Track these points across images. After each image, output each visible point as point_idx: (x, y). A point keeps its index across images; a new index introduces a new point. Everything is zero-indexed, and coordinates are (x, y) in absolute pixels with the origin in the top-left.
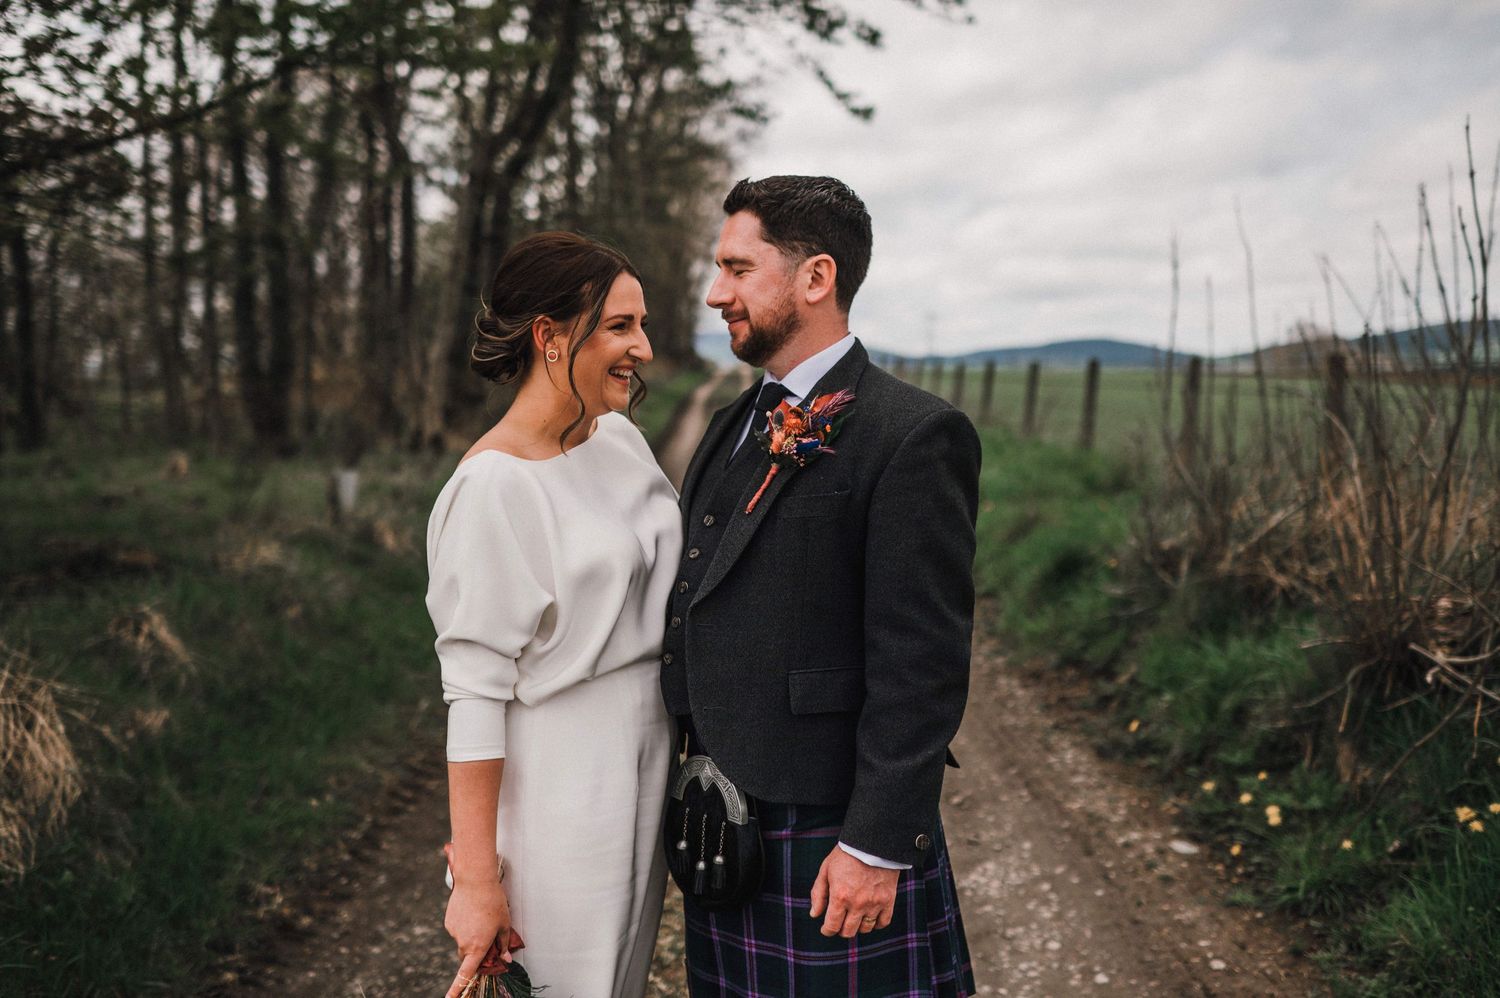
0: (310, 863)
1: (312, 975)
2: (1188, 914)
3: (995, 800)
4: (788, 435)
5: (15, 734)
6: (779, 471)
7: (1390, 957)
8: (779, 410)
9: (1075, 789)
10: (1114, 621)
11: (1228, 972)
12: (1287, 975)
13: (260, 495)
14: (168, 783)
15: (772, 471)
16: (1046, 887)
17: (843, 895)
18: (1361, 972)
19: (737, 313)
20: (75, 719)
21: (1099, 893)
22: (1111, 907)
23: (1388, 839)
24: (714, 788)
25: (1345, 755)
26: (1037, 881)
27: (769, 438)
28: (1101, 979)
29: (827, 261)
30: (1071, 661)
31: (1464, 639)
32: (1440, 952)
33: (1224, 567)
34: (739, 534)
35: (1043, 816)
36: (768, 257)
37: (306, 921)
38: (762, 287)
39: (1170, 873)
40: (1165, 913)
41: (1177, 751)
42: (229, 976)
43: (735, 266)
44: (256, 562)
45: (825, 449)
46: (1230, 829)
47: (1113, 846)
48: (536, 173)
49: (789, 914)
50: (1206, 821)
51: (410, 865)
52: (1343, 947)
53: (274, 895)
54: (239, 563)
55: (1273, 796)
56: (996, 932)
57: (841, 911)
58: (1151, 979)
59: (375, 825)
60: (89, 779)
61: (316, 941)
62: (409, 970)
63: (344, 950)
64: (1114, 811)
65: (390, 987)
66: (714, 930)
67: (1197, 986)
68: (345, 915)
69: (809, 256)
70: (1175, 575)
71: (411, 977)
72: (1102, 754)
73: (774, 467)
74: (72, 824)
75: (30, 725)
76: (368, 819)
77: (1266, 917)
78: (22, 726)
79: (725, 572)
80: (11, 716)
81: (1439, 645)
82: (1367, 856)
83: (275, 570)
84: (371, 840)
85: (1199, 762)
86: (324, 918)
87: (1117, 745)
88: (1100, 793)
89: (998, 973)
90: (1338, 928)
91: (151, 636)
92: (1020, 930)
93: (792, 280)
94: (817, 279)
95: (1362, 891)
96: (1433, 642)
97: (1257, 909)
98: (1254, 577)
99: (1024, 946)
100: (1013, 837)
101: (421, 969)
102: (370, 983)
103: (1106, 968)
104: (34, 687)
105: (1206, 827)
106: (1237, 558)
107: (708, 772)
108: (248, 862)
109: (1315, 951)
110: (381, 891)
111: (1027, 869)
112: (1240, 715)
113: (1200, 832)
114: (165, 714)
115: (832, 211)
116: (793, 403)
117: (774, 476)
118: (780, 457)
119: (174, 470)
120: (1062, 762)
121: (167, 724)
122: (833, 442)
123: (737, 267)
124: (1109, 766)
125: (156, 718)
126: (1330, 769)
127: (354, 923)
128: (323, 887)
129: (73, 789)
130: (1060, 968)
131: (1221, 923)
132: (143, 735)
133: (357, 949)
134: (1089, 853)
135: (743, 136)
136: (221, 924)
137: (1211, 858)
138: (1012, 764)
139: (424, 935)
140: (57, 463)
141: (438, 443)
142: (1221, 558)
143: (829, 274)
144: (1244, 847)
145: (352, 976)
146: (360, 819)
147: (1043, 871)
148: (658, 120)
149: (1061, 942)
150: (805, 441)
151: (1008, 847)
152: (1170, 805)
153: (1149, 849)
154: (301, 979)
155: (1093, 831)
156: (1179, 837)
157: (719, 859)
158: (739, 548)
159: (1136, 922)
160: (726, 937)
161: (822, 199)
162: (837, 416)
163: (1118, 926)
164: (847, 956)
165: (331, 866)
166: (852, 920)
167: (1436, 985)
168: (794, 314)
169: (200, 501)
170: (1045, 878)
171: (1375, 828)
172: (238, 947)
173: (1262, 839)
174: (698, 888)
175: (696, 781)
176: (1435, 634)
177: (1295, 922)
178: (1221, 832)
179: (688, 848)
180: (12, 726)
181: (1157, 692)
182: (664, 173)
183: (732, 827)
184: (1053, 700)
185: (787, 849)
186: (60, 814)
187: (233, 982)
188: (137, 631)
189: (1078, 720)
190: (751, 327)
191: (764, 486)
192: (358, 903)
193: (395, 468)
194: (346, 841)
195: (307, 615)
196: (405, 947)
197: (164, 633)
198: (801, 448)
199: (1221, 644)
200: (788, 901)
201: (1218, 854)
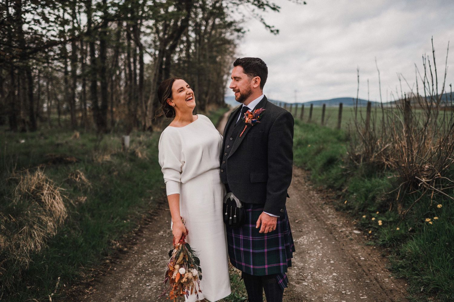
0: (125, 236)
1: (128, 261)
2: (356, 247)
3: (307, 221)
4: (249, 119)
5: (51, 200)
6: (247, 127)
7: (406, 255)
8: (247, 113)
9: (329, 219)
10: (343, 175)
11: (365, 260)
12: (380, 261)
13: (102, 143)
14: (88, 215)
15: (246, 127)
16: (319, 241)
17: (265, 223)
18: (400, 260)
19: (237, 90)
20: (64, 197)
21: (333, 243)
22: (336, 246)
23: (409, 227)
24: (234, 200)
25: (400, 207)
26: (317, 240)
27: (245, 119)
28: (332, 262)
29: (258, 78)
30: (330, 187)
31: (430, 175)
32: (419, 253)
33: (372, 159)
34: (238, 141)
35: (320, 225)
36: (245, 77)
37: (126, 249)
38: (243, 84)
39: (352, 238)
40: (350, 247)
41: (356, 209)
42: (108, 261)
43: (236, 79)
44: (104, 160)
45: (258, 121)
46: (369, 227)
47: (338, 232)
48: (178, 49)
49: (251, 229)
50: (363, 225)
51: (151, 237)
52: (395, 254)
53: (117, 243)
54: (100, 160)
55: (381, 218)
56: (306, 252)
57: (264, 227)
58: (345, 262)
59: (141, 227)
60: (69, 213)
61: (129, 254)
62: (153, 260)
63: (136, 256)
64: (339, 224)
65: (149, 264)
66: (233, 234)
67: (357, 263)
68: (136, 248)
69: (254, 77)
70: (359, 162)
71: (154, 262)
72: (337, 210)
73: (246, 126)
74: (65, 223)
75: (54, 199)
76: (139, 226)
77: (376, 248)
78: (52, 199)
79: (235, 150)
80: (49, 196)
81: (424, 177)
82: (403, 232)
83: (110, 162)
84: (141, 231)
85: (363, 211)
86: (130, 248)
87: (341, 207)
88: (336, 219)
89: (306, 261)
90: (394, 249)
91: (80, 178)
92: (312, 251)
93: (250, 82)
94: (256, 82)
95: (401, 241)
96: (422, 176)
97: (374, 246)
98: (380, 162)
99: (313, 255)
100: (311, 230)
101: (156, 260)
102: (144, 263)
103: (333, 260)
104: (55, 188)
105: (363, 227)
106: (375, 157)
107: (232, 196)
108: (109, 235)
109: (388, 255)
110: (144, 243)
111: (315, 237)
112: (374, 198)
113: (361, 228)
114: (86, 198)
115: (259, 66)
116: (250, 111)
117: (246, 128)
118: (248, 124)
119: (76, 136)
120: (326, 212)
121: (86, 200)
122: (260, 120)
123: (237, 79)
124: (338, 213)
125: (84, 198)
126: (396, 211)
127: (138, 250)
128: (129, 242)
129: (65, 215)
130: (321, 260)
131: (364, 249)
132: (80, 203)
133: (139, 256)
134: (331, 233)
135: (238, 37)
136: (104, 249)
137: (364, 234)
138: (312, 213)
139: (156, 252)
140: (42, 134)
141: (150, 129)
142: (371, 157)
143: (259, 81)
144: (372, 232)
145: (139, 261)
146: (137, 226)
147: (319, 238)
148: (213, 32)
149: (322, 254)
150: (253, 120)
151: (310, 232)
152: (354, 222)
153: (347, 232)
154: (126, 262)
155: (333, 228)
156: (356, 229)
157: (235, 216)
158: (238, 145)
159: (342, 249)
160: (236, 236)
161: (257, 64)
162: (260, 114)
163: (338, 250)
164: (264, 238)
165: (131, 237)
166: (267, 228)
167: (417, 261)
168: (250, 91)
169: (84, 145)
170: (319, 239)
171: (406, 225)
172: (109, 255)
173: (377, 229)
174: (230, 223)
175: (229, 198)
176: (423, 174)
177: (384, 249)
178: (366, 228)
179: (228, 214)
180: (50, 198)
181: (352, 193)
182: (215, 49)
183: (238, 208)
184: (325, 197)
185: (250, 214)
186: (62, 221)
187: (109, 262)
188: (77, 177)
189: (332, 202)
190: (241, 93)
191: (244, 130)
192: (138, 245)
193: (139, 136)
194: (134, 231)
195: (119, 174)
196: (152, 255)
197: (83, 177)
198: (252, 122)
199: (370, 180)
200: (251, 226)
201: (366, 233)
